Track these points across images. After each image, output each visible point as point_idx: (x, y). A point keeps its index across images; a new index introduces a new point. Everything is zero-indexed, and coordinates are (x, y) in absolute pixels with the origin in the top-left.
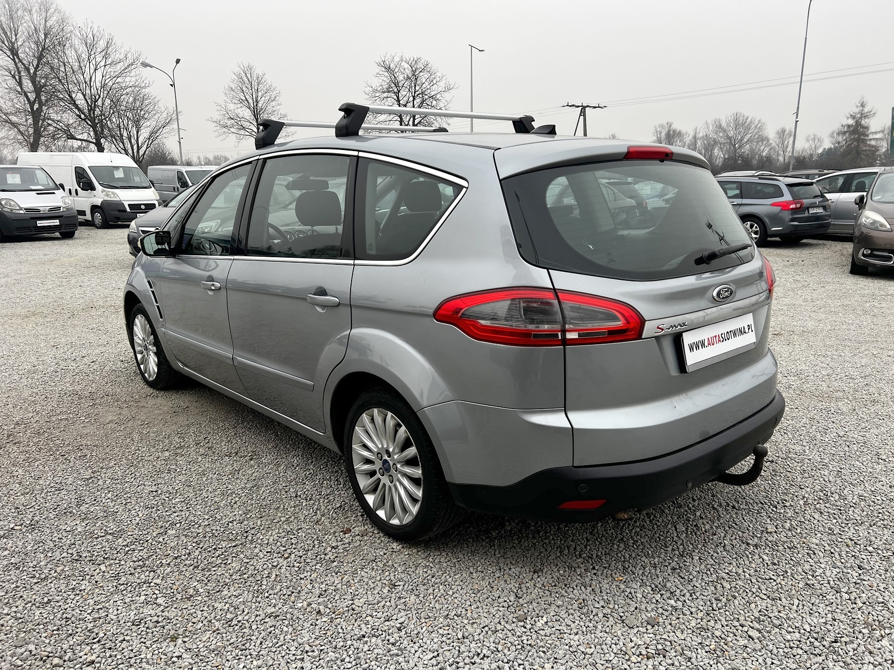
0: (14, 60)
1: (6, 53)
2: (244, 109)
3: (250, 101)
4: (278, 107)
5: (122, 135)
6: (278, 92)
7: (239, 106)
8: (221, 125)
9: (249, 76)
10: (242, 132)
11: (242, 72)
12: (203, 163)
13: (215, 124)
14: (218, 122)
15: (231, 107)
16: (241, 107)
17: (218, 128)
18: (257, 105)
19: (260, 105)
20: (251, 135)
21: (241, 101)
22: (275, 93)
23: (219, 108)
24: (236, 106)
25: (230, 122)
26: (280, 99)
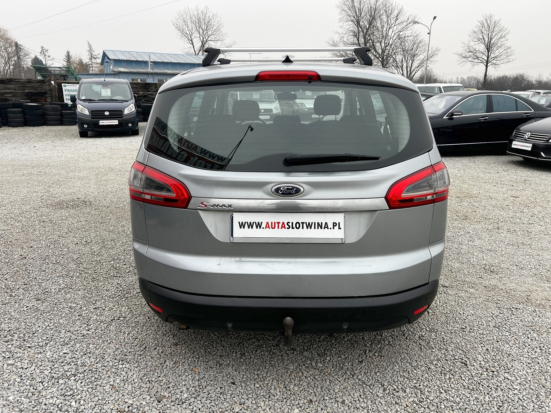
0: (358, 26)
1: (354, 23)
2: (480, 45)
3: (486, 39)
4: (506, 42)
5: (403, 66)
6: (508, 31)
7: (477, 43)
8: (463, 56)
9: (489, 22)
10: (476, 61)
11: (484, 20)
12: (459, 81)
13: (459, 56)
14: (461, 55)
15: (472, 44)
16: (479, 43)
17: (460, 59)
18: (490, 41)
19: (493, 41)
20: (482, 62)
21: (479, 40)
22: (505, 32)
23: (464, 45)
24: (475, 43)
25: (468, 54)
26: (508, 37)
